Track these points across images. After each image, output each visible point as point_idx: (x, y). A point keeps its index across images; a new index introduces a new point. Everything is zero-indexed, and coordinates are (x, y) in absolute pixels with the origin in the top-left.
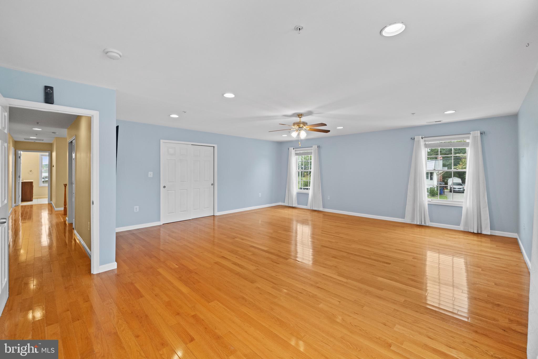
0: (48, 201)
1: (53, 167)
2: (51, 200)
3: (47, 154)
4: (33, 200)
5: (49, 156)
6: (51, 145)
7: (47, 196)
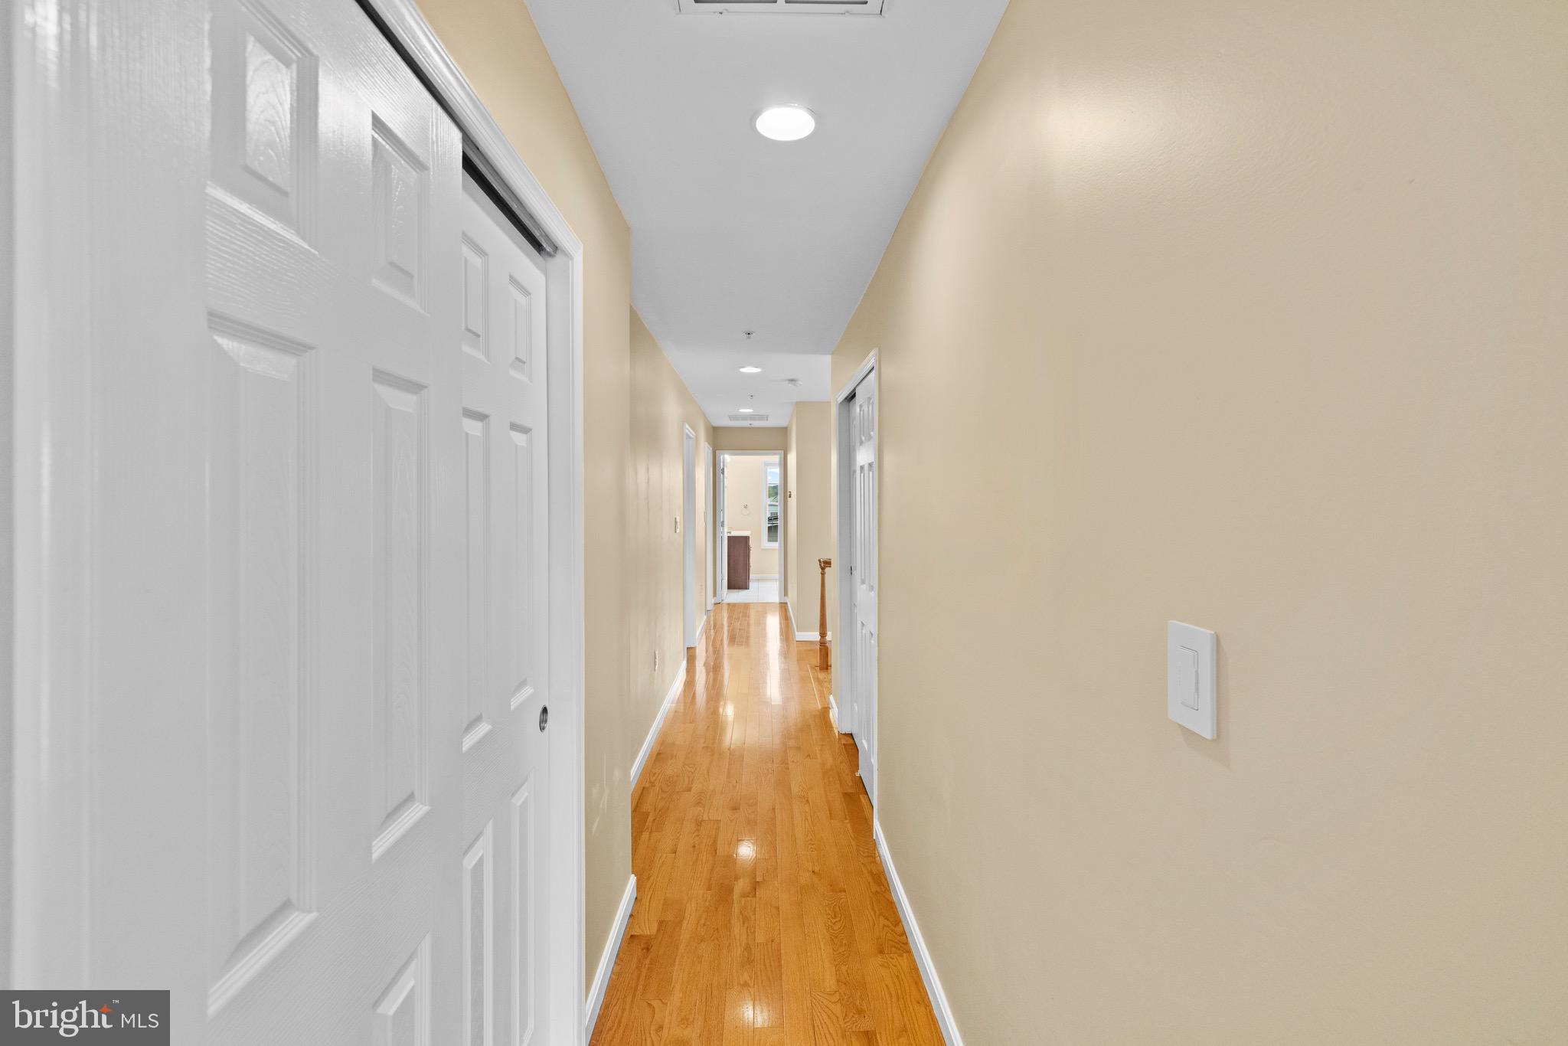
0: (780, 598)
1: (790, 497)
2: (786, 594)
3: (776, 458)
4: (752, 585)
5: (780, 465)
6: (784, 431)
7: (777, 576)
